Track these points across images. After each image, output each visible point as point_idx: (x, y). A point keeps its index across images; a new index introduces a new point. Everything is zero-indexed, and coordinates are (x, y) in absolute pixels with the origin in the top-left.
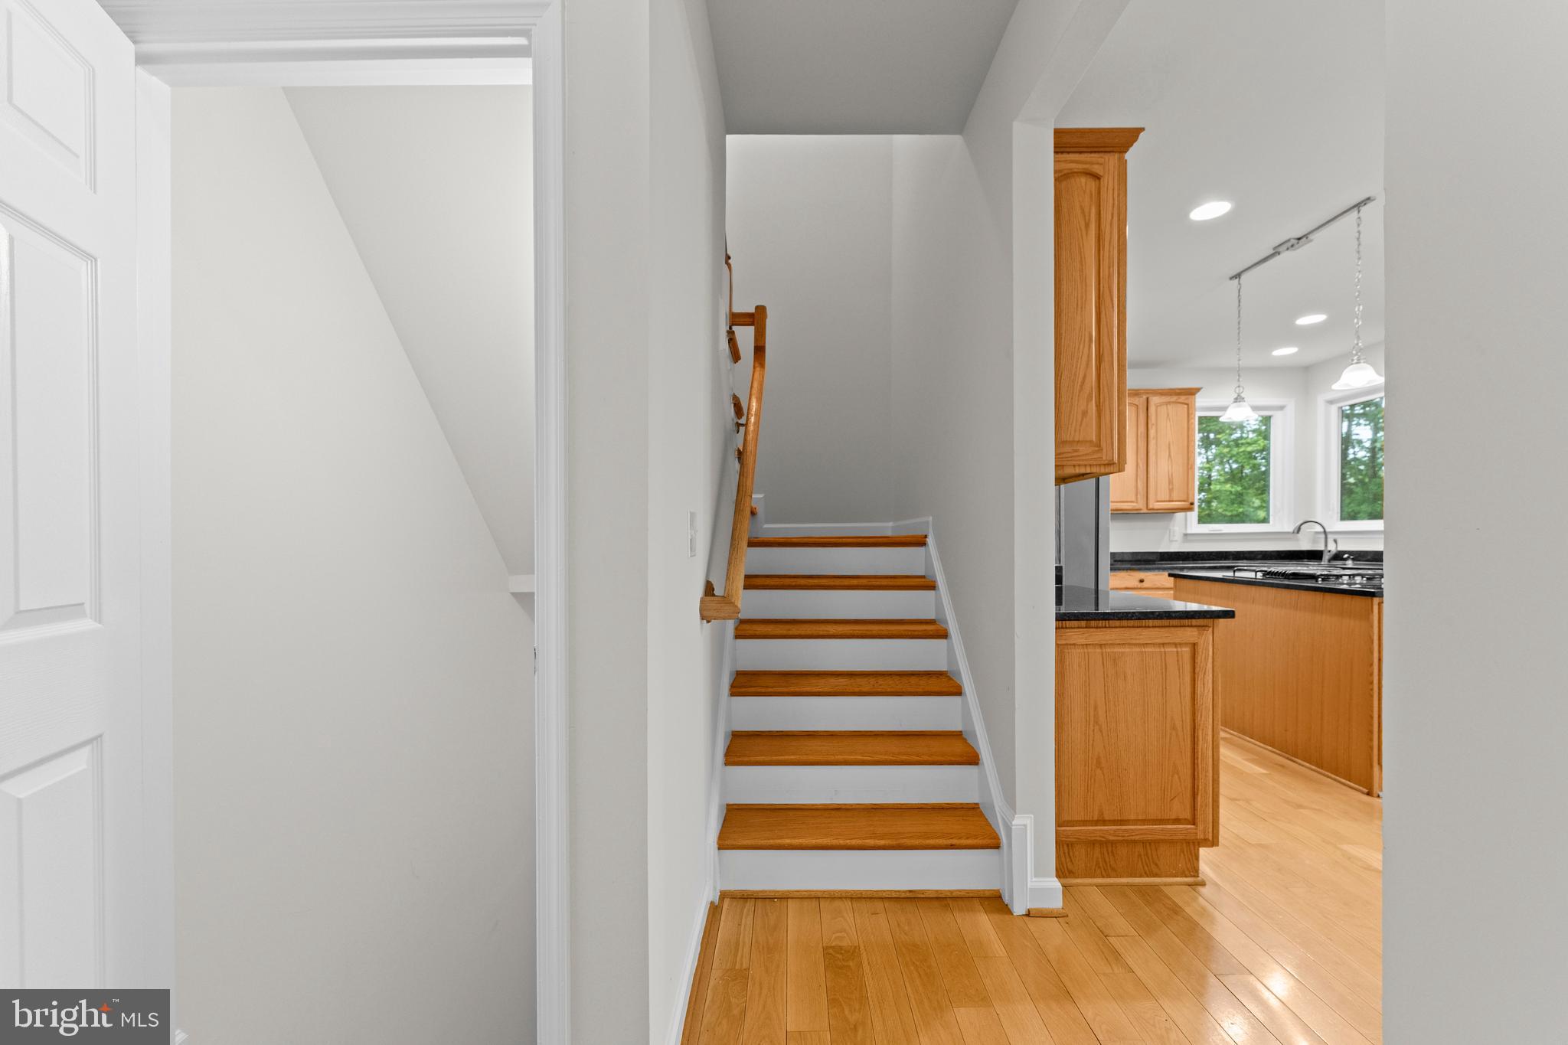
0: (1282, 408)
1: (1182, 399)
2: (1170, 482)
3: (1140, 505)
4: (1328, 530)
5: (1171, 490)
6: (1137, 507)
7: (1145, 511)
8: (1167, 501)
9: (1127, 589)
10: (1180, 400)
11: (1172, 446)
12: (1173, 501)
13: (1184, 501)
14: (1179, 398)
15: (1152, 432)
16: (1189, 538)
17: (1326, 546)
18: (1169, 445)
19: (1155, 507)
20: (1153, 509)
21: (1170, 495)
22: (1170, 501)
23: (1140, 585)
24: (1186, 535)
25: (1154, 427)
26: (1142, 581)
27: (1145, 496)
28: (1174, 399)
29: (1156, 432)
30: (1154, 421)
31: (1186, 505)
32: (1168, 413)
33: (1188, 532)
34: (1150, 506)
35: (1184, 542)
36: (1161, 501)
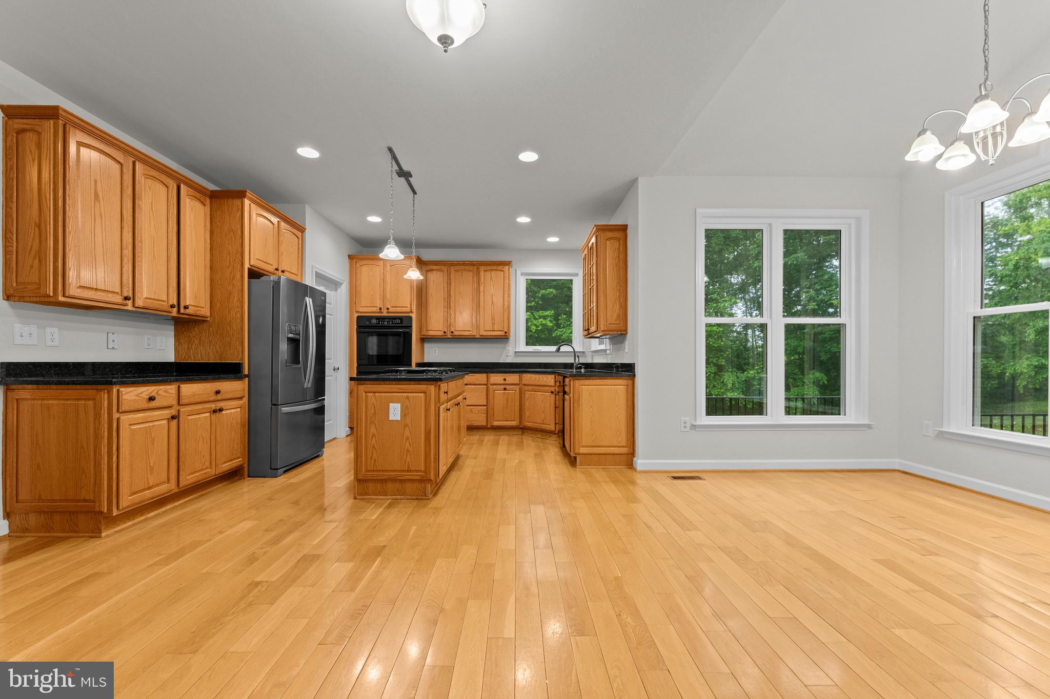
0: (577, 275)
1: (500, 268)
2: (493, 319)
4: (576, 350)
5: (493, 324)
6: (473, 334)
7: (479, 337)
8: (491, 331)
10: (497, 268)
11: (494, 297)
12: (495, 331)
13: (501, 331)
15: (482, 288)
16: (518, 354)
17: (575, 359)
18: (492, 295)
19: (484, 334)
20: (482, 336)
21: (493, 327)
22: (493, 331)
24: (516, 352)
25: (483, 285)
27: (478, 327)
28: (495, 268)
29: (484, 288)
30: (482, 281)
31: (503, 333)
32: (491, 277)
33: (517, 350)
34: (481, 334)
35: (515, 357)
36: (487, 331)
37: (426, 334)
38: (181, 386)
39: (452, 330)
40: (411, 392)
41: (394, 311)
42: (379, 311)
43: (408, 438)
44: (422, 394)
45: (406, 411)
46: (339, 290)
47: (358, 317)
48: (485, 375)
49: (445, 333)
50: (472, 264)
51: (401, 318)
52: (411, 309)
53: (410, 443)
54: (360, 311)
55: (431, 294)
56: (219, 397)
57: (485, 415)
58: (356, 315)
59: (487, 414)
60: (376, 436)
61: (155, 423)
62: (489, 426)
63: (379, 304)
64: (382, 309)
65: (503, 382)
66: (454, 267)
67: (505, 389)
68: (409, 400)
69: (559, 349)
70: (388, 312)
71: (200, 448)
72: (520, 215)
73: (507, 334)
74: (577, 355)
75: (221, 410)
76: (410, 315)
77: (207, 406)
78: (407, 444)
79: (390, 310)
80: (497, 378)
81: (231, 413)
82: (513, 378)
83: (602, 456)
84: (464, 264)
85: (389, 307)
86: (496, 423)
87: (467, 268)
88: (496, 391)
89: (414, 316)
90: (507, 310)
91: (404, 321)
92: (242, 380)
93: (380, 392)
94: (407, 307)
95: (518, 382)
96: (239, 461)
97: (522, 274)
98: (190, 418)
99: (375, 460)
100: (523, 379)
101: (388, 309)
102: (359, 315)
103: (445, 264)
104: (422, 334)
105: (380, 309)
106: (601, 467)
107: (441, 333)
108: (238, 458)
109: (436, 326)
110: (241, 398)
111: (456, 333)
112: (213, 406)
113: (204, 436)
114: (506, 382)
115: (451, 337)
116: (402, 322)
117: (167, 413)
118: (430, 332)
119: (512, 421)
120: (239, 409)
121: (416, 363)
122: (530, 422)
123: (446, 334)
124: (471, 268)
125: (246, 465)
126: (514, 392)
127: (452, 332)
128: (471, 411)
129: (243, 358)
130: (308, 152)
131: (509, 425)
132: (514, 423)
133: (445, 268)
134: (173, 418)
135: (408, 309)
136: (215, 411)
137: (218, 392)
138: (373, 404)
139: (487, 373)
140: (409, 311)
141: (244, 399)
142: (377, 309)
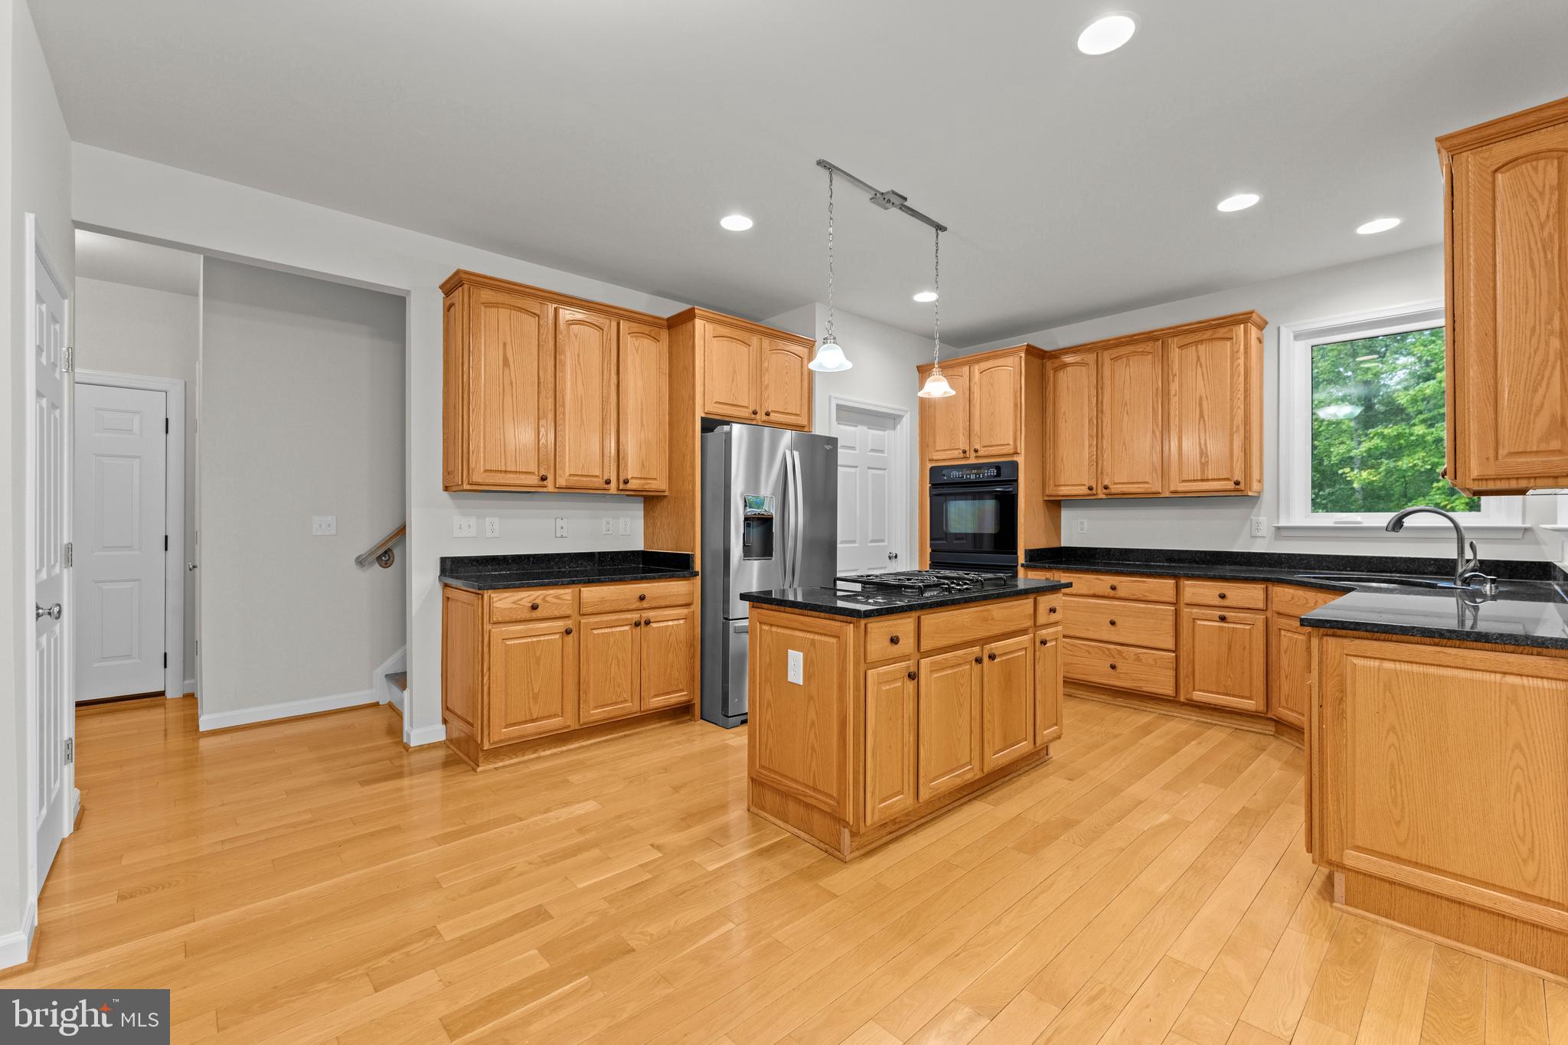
1: (1221, 333)
2: (1203, 453)
3: (1156, 487)
5: (1204, 465)
6: (1153, 490)
7: (1169, 495)
8: (1197, 480)
9: (1095, 596)
10: (1216, 336)
11: (1205, 404)
12: (1207, 480)
13: (1228, 479)
14: (1214, 333)
15: (1174, 387)
16: (1284, 533)
17: (1461, 551)
18: (1201, 398)
19: (1180, 489)
20: (1176, 492)
21: (1203, 472)
22: (1202, 480)
23: (1112, 593)
24: (1278, 528)
25: (1177, 379)
26: (1113, 588)
27: (1164, 473)
28: (1207, 335)
29: (1181, 385)
30: (1176, 367)
31: (1230, 485)
32: (1198, 358)
33: (1282, 523)
34: (1172, 489)
35: (1276, 539)
36: (1189, 481)
37: (1054, 493)
38: (582, 589)
39: (1106, 483)
40: (818, 633)
41: (986, 454)
42: (962, 455)
43: (813, 724)
44: (834, 640)
45: (811, 670)
46: (898, 427)
47: (932, 469)
48: (1171, 582)
49: (1090, 489)
50: (1150, 337)
51: (998, 467)
52: (1016, 447)
53: (816, 734)
54: (935, 458)
55: (1064, 413)
56: (645, 604)
57: (1172, 673)
58: (929, 465)
59: (1177, 670)
60: (772, 705)
61: (542, 638)
62: (1182, 699)
63: (962, 444)
64: (968, 453)
65: (1218, 601)
66: (1111, 351)
67: (1223, 619)
68: (815, 647)
69: (1398, 524)
70: (976, 457)
71: (613, 673)
72: (1225, 192)
73: (1242, 486)
74: (1468, 537)
75: (648, 623)
76: (1015, 458)
77: (628, 616)
78: (812, 736)
79: (979, 454)
80: (1201, 591)
81: (668, 626)
82: (1249, 594)
83: (1445, 903)
84: (1132, 340)
85: (977, 447)
86: (1198, 696)
87: (1140, 348)
88: (1199, 622)
89: (1020, 460)
90: (1242, 429)
91: (1003, 471)
92: (690, 580)
93: (778, 626)
94: (1008, 444)
95: (1261, 605)
96: (681, 696)
97: (1298, 337)
98: (595, 632)
99: (771, 750)
100: (1275, 599)
101: (976, 451)
102: (934, 465)
103: (1090, 349)
104: (1047, 492)
105: (964, 452)
106: (1440, 939)
107: (1084, 490)
108: (682, 690)
109: (1073, 478)
110: (688, 605)
111: (1114, 489)
112: (635, 616)
113: (620, 658)
114: (1225, 603)
115: (1104, 497)
116: (999, 474)
117: (561, 625)
118: (1063, 488)
119: (1242, 697)
120: (682, 622)
121: (1026, 550)
122: (1292, 710)
123: (1094, 492)
124: (1148, 347)
125: (697, 702)
126: (1248, 627)
127: (1106, 488)
128: (1138, 659)
129: (693, 549)
130: (737, 223)
131: (1235, 705)
132: (1249, 705)
133: (1091, 358)
134: (568, 632)
135: (1010, 449)
136: (637, 624)
137: (642, 598)
138: (769, 646)
139: (1175, 577)
140: (1012, 451)
141: (693, 607)
142: (960, 453)
